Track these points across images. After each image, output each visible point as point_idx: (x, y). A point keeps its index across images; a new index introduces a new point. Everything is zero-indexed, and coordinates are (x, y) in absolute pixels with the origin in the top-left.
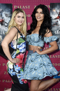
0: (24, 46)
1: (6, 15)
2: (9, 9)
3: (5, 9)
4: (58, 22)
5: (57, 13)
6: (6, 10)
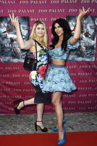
0: (46, 57)
1: (23, 28)
3: (23, 21)
5: (73, 26)
6: (23, 23)
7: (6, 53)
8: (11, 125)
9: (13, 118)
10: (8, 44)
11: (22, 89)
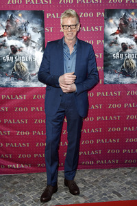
1: (34, 29)
2: (39, 20)
3: (32, 18)
4: (118, 40)
5: (116, 25)
6: (34, 21)
7: (5, 71)
8: (14, 193)
9: (16, 180)
10: (7, 56)
11: (31, 132)
